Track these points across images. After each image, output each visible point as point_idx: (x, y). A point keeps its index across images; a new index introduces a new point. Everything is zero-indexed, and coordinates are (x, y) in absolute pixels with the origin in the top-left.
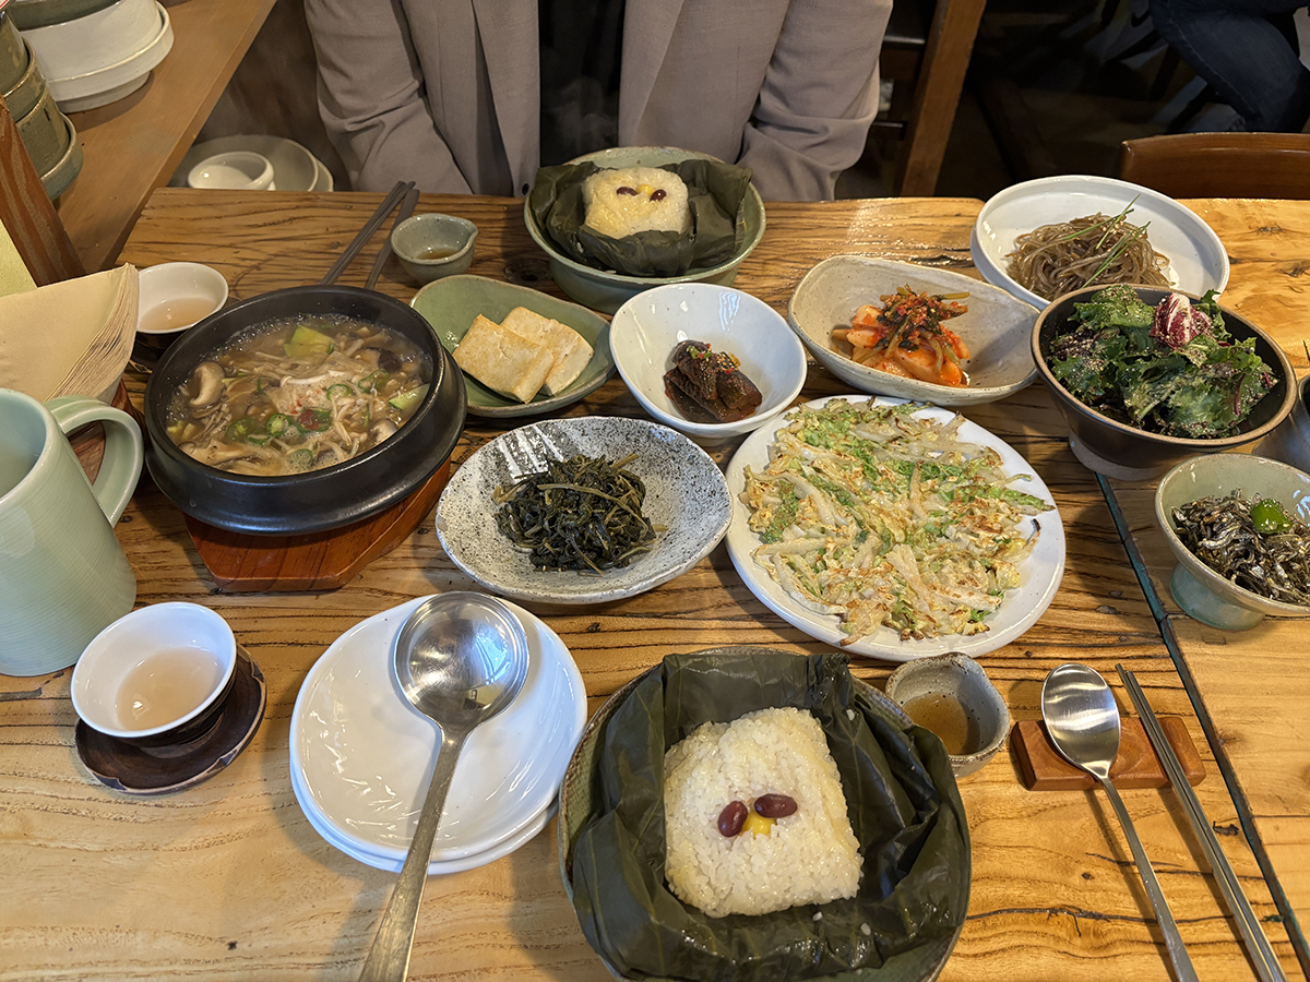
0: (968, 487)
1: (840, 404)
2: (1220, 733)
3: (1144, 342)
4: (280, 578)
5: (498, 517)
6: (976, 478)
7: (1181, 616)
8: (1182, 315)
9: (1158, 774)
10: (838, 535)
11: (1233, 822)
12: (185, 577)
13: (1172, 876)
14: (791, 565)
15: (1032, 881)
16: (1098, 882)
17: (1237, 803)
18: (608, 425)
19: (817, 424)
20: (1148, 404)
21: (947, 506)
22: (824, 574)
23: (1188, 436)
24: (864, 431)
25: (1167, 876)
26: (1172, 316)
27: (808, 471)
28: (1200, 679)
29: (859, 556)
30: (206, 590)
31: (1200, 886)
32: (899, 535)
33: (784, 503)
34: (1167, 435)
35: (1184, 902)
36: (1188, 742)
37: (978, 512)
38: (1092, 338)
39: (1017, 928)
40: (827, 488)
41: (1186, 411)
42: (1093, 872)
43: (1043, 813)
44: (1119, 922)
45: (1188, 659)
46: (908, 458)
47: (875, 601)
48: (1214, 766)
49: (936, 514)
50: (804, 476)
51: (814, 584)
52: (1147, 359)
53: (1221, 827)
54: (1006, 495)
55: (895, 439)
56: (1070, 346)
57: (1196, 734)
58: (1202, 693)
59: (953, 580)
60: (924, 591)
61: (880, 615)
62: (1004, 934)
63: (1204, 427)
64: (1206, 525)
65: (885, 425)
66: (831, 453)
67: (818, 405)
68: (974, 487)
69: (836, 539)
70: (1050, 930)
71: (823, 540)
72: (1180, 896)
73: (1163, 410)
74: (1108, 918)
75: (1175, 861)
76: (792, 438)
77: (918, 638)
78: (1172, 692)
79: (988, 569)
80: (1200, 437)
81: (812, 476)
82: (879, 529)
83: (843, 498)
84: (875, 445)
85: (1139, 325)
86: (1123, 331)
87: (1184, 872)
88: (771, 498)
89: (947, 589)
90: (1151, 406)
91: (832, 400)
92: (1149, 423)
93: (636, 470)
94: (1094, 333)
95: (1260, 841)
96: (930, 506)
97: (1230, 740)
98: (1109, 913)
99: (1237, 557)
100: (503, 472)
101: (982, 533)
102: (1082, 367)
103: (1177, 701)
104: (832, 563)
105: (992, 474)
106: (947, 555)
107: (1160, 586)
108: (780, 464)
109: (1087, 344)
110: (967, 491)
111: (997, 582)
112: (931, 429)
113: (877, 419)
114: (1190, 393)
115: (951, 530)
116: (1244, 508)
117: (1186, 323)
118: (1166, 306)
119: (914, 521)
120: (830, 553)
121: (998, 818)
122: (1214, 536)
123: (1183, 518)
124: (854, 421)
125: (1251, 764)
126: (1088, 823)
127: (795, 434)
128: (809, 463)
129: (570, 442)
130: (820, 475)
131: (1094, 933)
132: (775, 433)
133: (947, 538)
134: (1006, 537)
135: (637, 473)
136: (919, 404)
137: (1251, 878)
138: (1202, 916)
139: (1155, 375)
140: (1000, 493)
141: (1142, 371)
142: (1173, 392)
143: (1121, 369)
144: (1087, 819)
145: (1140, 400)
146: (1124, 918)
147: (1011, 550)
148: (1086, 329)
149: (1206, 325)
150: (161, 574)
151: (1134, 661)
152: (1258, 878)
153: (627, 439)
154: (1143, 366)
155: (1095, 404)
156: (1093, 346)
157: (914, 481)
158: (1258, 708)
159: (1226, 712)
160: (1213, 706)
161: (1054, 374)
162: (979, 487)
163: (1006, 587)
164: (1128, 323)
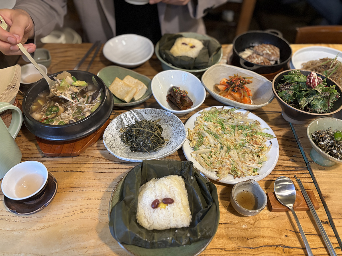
0: (251, 132)
1: (214, 109)
2: (323, 195)
3: (304, 86)
4: (61, 153)
5: (121, 137)
6: (253, 130)
7: (312, 162)
8: (314, 79)
9: (307, 207)
10: (215, 148)
11: (327, 220)
12: (35, 152)
13: (310, 236)
14: (202, 157)
15: (271, 238)
16: (289, 238)
17: (328, 215)
18: (152, 111)
19: (208, 115)
20: (305, 103)
21: (245, 138)
22: (211, 159)
23: (316, 112)
24: (221, 116)
25: (309, 236)
26: (312, 79)
27: (206, 129)
28: (318, 180)
29: (221, 154)
30: (41, 156)
31: (318, 238)
32: (232, 147)
33: (199, 138)
34: (310, 112)
35: (313, 243)
36: (315, 197)
37: (254, 139)
38: (289, 85)
39: (267, 251)
40: (211, 133)
41: (316, 105)
42: (288, 235)
43: (274, 218)
44: (295, 249)
45: (315, 174)
46: (234, 124)
47: (226, 167)
48: (322, 204)
49: (242, 140)
50: (205, 130)
51: (208, 162)
52: (306, 91)
53: (323, 222)
54: (262, 134)
55: (230, 119)
56: (283, 87)
57: (317, 195)
58: (318, 184)
59: (248, 160)
60: (240, 163)
61: (228, 171)
62: (263, 253)
63: (321, 110)
64: (321, 137)
65: (227, 115)
66: (212, 123)
67: (208, 109)
68: (253, 132)
69: (215, 149)
70: (276, 251)
71: (211, 149)
72: (312, 241)
73: (309, 105)
74: (292, 248)
75: (311, 231)
76: (201, 119)
77: (239, 177)
78: (310, 184)
79: (258, 156)
80: (320, 113)
81: (207, 130)
82: (226, 145)
83: (216, 137)
84: (224, 120)
85: (303, 81)
86: (298, 83)
87: (313, 235)
88: (196, 137)
89: (246, 163)
90: (306, 104)
91: (212, 108)
92: (305, 109)
93: (160, 123)
94: (290, 83)
95: (334, 226)
96: (240, 138)
97: (326, 197)
98: (292, 246)
99: (329, 147)
100: (123, 124)
101: (256, 146)
102: (287, 93)
103: (312, 186)
104: (213, 156)
105: (258, 128)
106: (246, 152)
107: (307, 154)
108: (198, 127)
109: (288, 87)
110: (251, 133)
111: (260, 160)
112: (240, 115)
113: (225, 113)
114: (317, 100)
115: (247, 145)
116: (331, 133)
117: (316, 80)
118: (310, 76)
119: (236, 142)
120: (213, 153)
121: (261, 220)
122: (323, 141)
123: (314, 135)
124: (218, 113)
125: (332, 204)
126: (287, 221)
127: (202, 118)
128: (206, 126)
129: (142, 116)
130: (209, 130)
131: (288, 252)
132: (196, 118)
133: (246, 147)
134: (262, 146)
135: (161, 125)
136: (237, 108)
137: (332, 236)
138: (318, 247)
139: (307, 95)
140: (260, 133)
141: (304, 95)
142: (312, 100)
143: (298, 94)
144: (287, 219)
145: (303, 102)
146: (297, 248)
147: (264, 150)
148: (287, 83)
149: (321, 81)
150: (29, 152)
151: (299, 175)
152: (334, 236)
153: (158, 115)
154: (304, 93)
155: (290, 103)
156: (290, 87)
157: (236, 131)
158: (334, 188)
159: (325, 189)
160: (321, 187)
161: (279, 95)
162: (254, 132)
163: (263, 161)
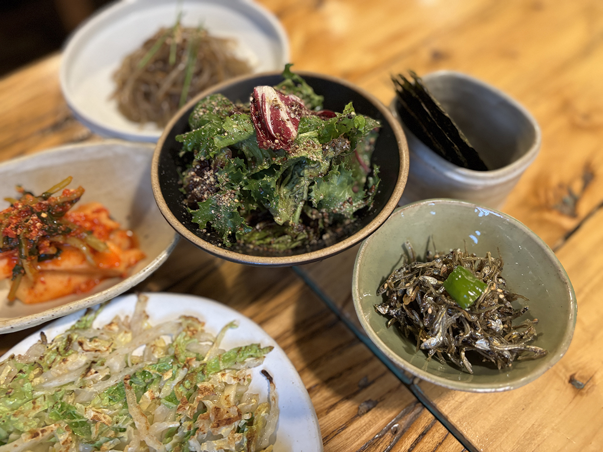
0: (185, 379)
6: (188, 363)
20: (296, 207)
21: (175, 417)
26: (268, 114)
37: (209, 404)
49: (171, 434)
54: (224, 361)
55: (89, 369)
85: (245, 137)
90: (299, 209)
96: (158, 428)
101: (224, 431)
110: (187, 384)
117: (284, 115)
118: (257, 106)
134: (248, 416)
140: (218, 363)
145: (286, 211)
147: (260, 428)
148: (201, 161)
149: (300, 105)
164: (233, 141)
